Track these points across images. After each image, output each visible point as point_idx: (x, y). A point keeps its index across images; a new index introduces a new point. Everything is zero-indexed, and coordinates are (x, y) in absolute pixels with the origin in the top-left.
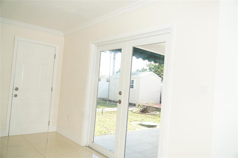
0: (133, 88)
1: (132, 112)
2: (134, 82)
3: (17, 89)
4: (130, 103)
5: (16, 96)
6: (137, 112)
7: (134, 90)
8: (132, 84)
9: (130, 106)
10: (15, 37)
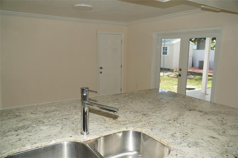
0: (166, 54)
1: (169, 77)
2: (168, 49)
3: (101, 68)
4: (161, 68)
5: (101, 73)
6: (175, 77)
7: (168, 56)
8: (166, 51)
9: (161, 71)
10: (97, 31)
